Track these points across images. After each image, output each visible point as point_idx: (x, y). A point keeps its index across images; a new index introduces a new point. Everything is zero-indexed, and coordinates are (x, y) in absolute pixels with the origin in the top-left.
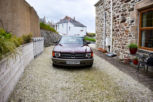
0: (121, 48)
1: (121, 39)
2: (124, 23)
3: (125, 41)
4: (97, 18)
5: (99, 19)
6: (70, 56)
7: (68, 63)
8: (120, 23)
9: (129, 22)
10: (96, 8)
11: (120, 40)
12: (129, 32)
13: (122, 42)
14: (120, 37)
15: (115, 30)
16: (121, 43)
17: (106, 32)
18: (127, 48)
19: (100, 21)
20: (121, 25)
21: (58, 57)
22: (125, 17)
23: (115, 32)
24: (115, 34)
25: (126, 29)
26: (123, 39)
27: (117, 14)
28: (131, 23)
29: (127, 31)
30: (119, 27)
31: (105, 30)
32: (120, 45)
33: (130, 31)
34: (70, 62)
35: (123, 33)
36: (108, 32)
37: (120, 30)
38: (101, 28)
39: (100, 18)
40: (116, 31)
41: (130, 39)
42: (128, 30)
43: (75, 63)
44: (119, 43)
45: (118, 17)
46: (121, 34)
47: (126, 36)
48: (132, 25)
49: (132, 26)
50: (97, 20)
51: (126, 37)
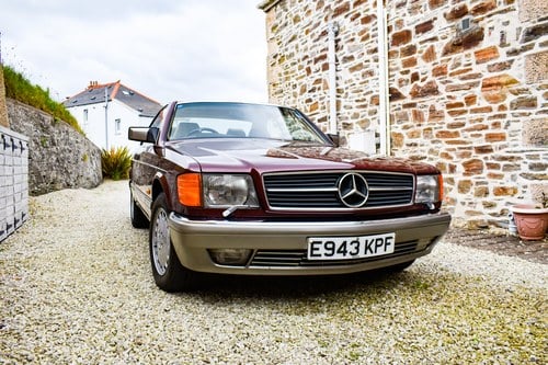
0: (460, 169)
1: (451, 126)
2: (472, 51)
3: (484, 132)
4: (278, 59)
5: (288, 62)
6: (333, 199)
7: (322, 250)
8: (445, 54)
9: (510, 38)
10: (268, 19)
11: (443, 134)
12: (514, 87)
13: (464, 143)
14: (449, 119)
15: (406, 90)
16: (455, 146)
17: (342, 110)
18: (502, 163)
19: (301, 68)
20: (450, 64)
21: (238, 215)
22: (477, 22)
23: (409, 100)
24: (409, 111)
25: (487, 75)
26: (468, 126)
27: (419, 16)
28: (526, 40)
29: (498, 84)
30: (440, 72)
31: (338, 103)
32: (446, 156)
33: (523, 80)
34: (338, 242)
35: (470, 100)
36: (355, 110)
37: (442, 88)
38: (310, 100)
39: (299, 56)
40: (415, 95)
41: (522, 119)
42: (503, 80)
43: (368, 247)
44: (442, 150)
45: (426, 27)
46: (449, 106)
47: (495, 107)
48: (537, 49)
49: (536, 55)
50: (279, 69)
51: (495, 112)
